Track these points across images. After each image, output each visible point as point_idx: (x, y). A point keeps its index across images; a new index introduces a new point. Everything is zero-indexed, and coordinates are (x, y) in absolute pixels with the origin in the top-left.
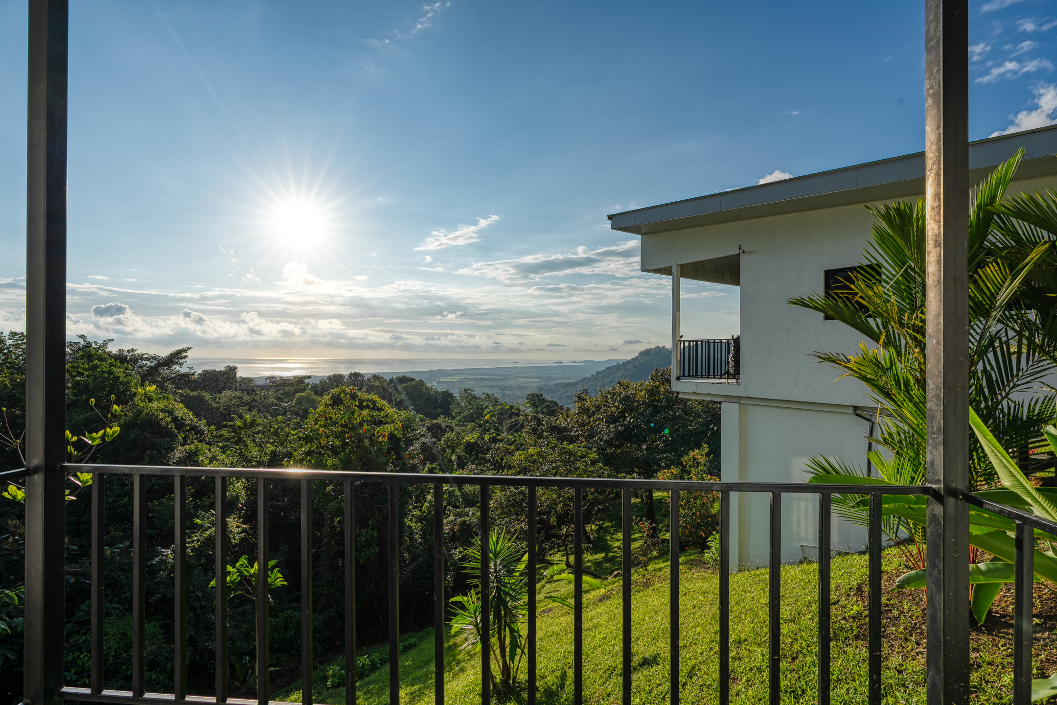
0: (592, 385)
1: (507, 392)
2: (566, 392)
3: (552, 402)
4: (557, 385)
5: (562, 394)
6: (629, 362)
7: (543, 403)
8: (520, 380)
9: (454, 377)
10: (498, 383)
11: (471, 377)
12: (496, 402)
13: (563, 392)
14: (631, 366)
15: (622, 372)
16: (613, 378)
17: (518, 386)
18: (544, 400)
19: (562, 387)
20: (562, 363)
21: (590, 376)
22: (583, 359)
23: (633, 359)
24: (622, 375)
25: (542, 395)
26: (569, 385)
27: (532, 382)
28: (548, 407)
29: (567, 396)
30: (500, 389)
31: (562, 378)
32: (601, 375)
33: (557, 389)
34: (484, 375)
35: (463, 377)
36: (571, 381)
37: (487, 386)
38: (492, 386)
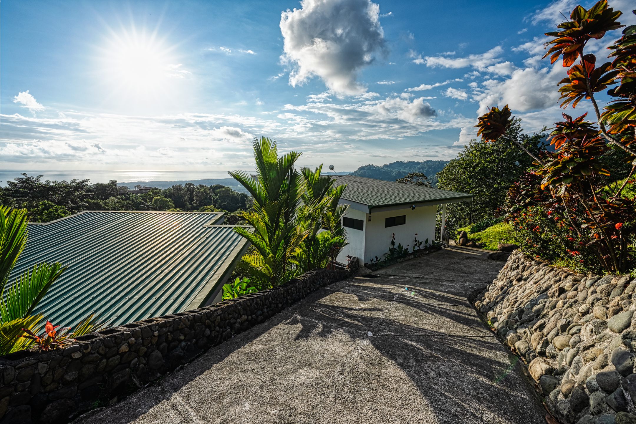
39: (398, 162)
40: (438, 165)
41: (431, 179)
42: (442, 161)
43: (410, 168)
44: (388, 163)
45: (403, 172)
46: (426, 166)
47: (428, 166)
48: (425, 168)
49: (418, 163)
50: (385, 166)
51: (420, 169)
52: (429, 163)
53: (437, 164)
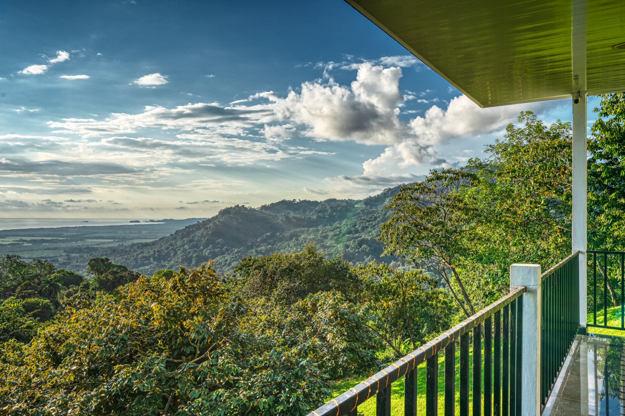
0: (171, 245)
1: (73, 255)
2: (142, 252)
3: (119, 267)
4: (133, 245)
5: (137, 255)
6: (209, 221)
7: (109, 269)
8: (89, 240)
9: (6, 239)
10: (63, 245)
11: (29, 239)
12: (51, 269)
13: (139, 252)
14: (211, 225)
15: (201, 231)
16: (193, 237)
17: (88, 248)
18: (110, 265)
19: (138, 248)
20: (139, 222)
21: (168, 235)
22: (162, 218)
23: (213, 218)
24: (202, 234)
25: (107, 260)
26: (146, 245)
27: (104, 243)
28: (114, 273)
29: (143, 257)
30: (65, 252)
31: (139, 238)
32: (180, 234)
33: (132, 250)
34: (45, 236)
35: (18, 238)
36: (149, 241)
37: (48, 249)
38: (55, 249)
39: (284, 202)
40: (346, 207)
41: (337, 228)
42: (351, 200)
43: (304, 211)
44: (268, 203)
45: (294, 218)
46: (328, 208)
47: (331, 207)
48: (327, 211)
49: (316, 203)
50: (264, 207)
51: (319, 212)
52: (333, 204)
53: (344, 204)
